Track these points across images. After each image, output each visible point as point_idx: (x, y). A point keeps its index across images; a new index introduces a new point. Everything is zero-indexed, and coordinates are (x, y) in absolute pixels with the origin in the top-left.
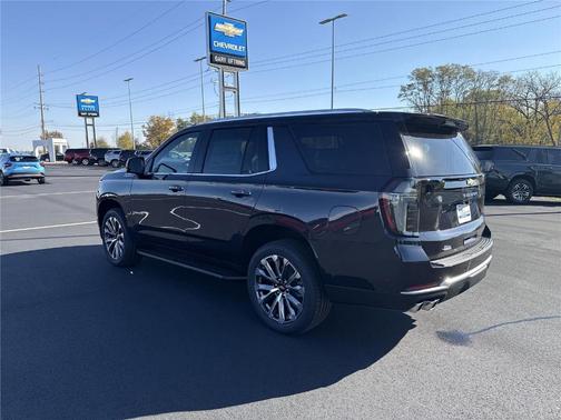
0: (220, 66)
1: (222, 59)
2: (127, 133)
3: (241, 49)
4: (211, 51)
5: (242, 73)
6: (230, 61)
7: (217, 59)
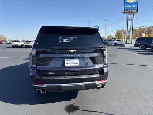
0: (127, 13)
1: (128, 11)
2: (111, 35)
3: (135, 7)
4: (124, 9)
5: (135, 14)
6: (131, 11)
7: (126, 11)
